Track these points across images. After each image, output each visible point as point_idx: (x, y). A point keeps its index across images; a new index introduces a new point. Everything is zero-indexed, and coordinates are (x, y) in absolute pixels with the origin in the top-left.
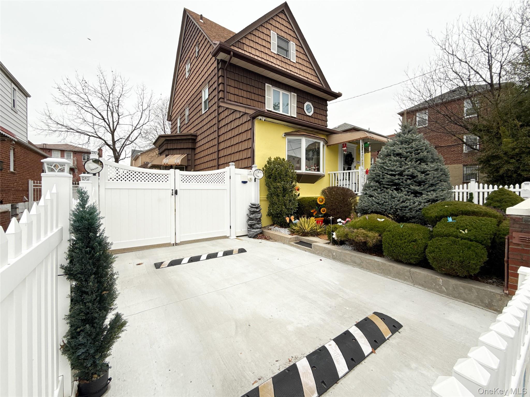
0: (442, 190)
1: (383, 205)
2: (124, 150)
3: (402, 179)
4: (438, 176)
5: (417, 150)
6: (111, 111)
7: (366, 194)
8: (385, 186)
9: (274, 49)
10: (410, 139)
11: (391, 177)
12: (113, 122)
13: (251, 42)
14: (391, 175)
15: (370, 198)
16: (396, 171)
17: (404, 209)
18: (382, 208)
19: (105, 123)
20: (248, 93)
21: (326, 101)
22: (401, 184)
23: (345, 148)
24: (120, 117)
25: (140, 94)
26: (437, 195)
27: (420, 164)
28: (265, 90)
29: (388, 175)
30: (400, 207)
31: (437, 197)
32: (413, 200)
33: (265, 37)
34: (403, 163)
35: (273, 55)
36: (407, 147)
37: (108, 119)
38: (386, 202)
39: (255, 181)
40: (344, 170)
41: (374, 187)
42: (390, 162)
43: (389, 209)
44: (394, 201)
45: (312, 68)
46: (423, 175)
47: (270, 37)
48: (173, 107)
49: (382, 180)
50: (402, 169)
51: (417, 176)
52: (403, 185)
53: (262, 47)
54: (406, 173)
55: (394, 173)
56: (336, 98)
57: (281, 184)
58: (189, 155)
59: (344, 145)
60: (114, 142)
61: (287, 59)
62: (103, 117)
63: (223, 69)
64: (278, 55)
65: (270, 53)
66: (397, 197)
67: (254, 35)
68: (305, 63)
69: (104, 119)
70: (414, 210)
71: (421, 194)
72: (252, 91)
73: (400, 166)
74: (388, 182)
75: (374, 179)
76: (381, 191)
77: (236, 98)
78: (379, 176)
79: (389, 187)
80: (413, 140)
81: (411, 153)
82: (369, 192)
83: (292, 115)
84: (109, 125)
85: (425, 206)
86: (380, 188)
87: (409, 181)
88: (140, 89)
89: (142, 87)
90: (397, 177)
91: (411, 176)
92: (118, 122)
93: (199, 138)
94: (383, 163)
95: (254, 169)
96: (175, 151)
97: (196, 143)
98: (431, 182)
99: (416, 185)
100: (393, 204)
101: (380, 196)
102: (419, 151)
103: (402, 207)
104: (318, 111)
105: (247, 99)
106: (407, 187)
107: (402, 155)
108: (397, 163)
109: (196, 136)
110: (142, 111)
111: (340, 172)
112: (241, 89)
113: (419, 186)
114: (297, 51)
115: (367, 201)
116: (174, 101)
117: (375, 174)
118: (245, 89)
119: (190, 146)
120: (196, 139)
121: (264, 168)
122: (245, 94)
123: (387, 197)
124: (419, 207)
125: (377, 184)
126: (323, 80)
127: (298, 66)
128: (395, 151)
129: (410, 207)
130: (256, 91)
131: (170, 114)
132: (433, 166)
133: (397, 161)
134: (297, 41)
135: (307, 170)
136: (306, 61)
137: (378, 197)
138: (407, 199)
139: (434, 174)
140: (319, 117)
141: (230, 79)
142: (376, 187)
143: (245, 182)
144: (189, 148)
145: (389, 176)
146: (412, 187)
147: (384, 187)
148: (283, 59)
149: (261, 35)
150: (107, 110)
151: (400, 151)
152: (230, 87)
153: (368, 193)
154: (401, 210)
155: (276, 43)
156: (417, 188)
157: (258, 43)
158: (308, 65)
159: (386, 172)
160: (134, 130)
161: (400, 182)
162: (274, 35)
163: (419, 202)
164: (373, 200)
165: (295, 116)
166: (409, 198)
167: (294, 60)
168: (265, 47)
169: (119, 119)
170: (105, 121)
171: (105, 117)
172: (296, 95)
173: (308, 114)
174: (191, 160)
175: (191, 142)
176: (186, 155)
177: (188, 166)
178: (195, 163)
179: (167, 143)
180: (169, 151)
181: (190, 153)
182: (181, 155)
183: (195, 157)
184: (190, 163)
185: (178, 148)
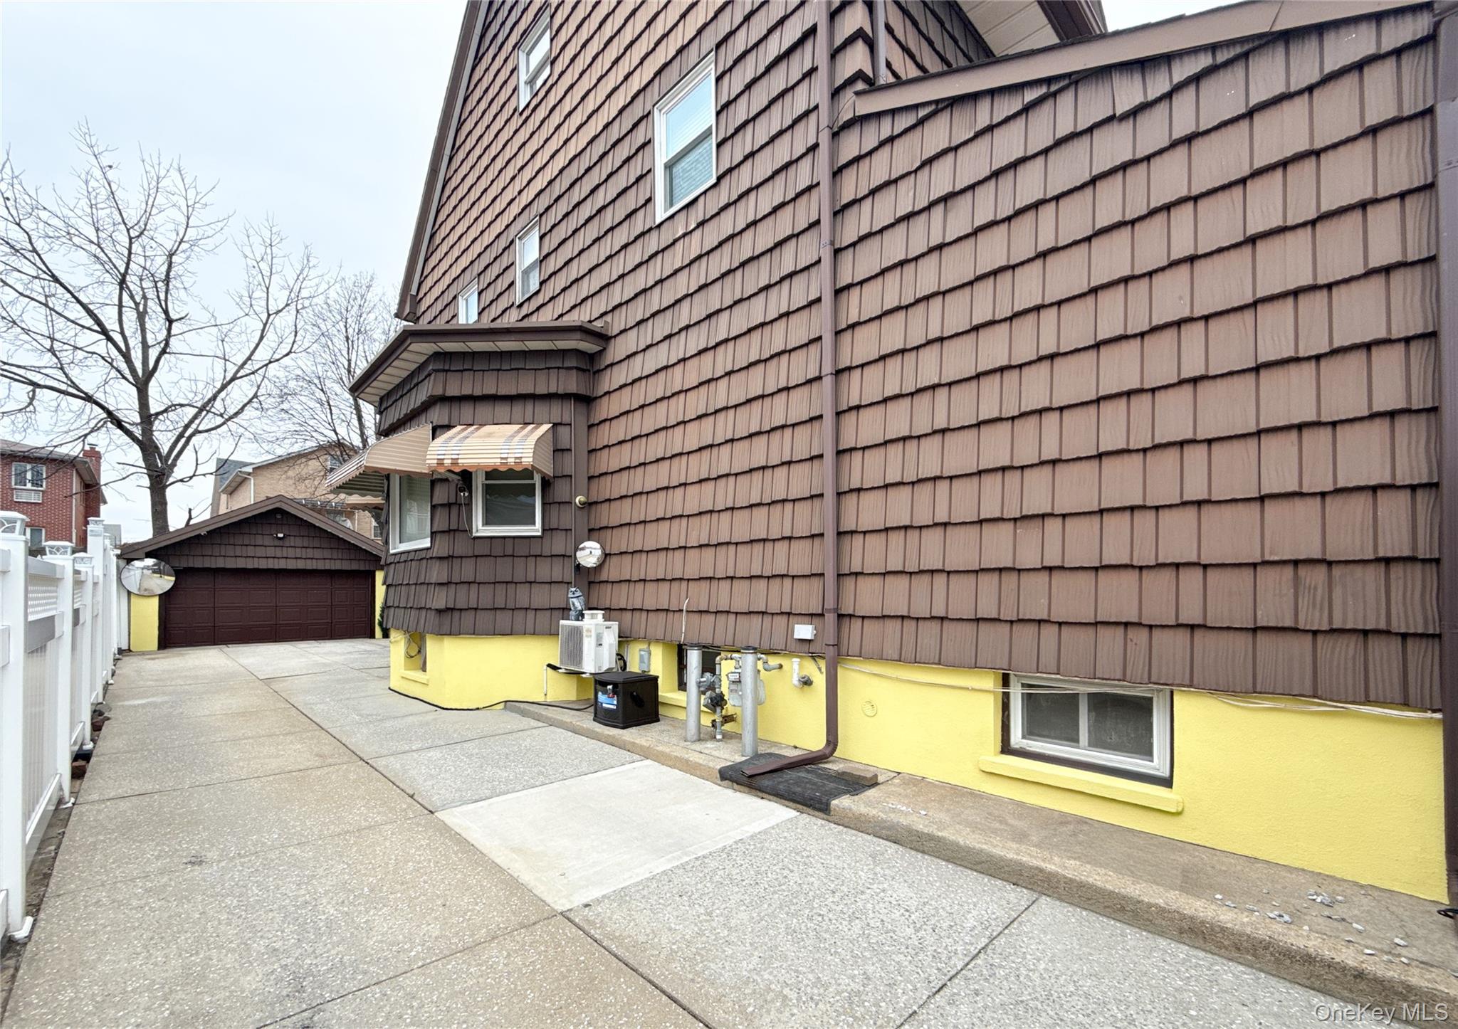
2: (190, 447)
6: (137, 309)
12: (145, 347)
19: (110, 345)
24: (176, 328)
25: (259, 260)
37: (122, 333)
48: (426, 260)
58: (561, 429)
60: (147, 419)
62: (98, 322)
69: (104, 332)
84: (127, 357)
88: (256, 240)
89: (267, 234)
92: (167, 345)
93: (619, 349)
96: (484, 410)
97: (599, 371)
109: (604, 338)
110: (264, 317)
116: (432, 236)
119: (571, 383)
120: (604, 351)
131: (414, 292)
144: (565, 397)
150: (120, 306)
160: (233, 379)
169: (169, 335)
170: (109, 339)
171: (111, 324)
174: (570, 450)
175: (578, 369)
176: (546, 427)
177: (554, 477)
178: (592, 466)
179: (441, 367)
180: (455, 407)
181: (566, 419)
182: (522, 429)
183: (593, 439)
184: (569, 464)
185: (503, 393)
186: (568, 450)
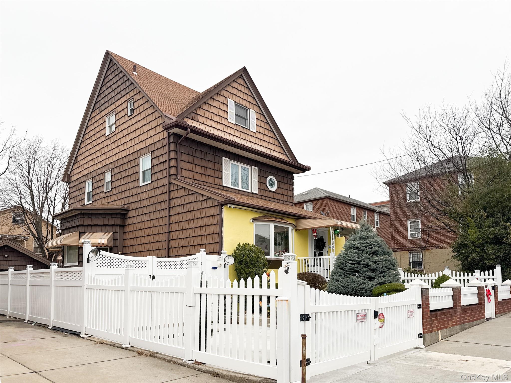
0: (390, 276)
1: (347, 288)
3: (360, 267)
4: (386, 265)
5: (371, 245)
7: (333, 279)
8: (348, 272)
9: (232, 119)
10: (366, 236)
11: (351, 265)
13: (206, 112)
14: (352, 264)
15: (336, 282)
16: (355, 261)
17: (362, 290)
18: (346, 290)
20: (203, 168)
21: (291, 174)
22: (360, 271)
23: (315, 234)
26: (385, 280)
27: (372, 256)
28: (222, 164)
29: (349, 263)
30: (359, 289)
31: (385, 281)
32: (368, 283)
33: (222, 106)
34: (360, 255)
35: (231, 125)
36: (363, 242)
38: (349, 285)
39: (225, 267)
40: (315, 255)
41: (339, 273)
42: (351, 253)
43: (351, 290)
44: (354, 284)
45: (276, 138)
46: (375, 264)
47: (227, 105)
49: (345, 268)
50: (360, 259)
51: (370, 265)
52: (361, 272)
53: (218, 117)
54: (362, 262)
55: (353, 262)
56: (305, 172)
57: (254, 270)
58: (115, 234)
59: (314, 231)
61: (246, 129)
63: (175, 143)
64: (235, 125)
65: (227, 124)
66: (356, 281)
67: (209, 104)
68: (267, 132)
70: (368, 291)
71: (374, 278)
72: (207, 166)
73: (358, 257)
74: (350, 269)
75: (339, 266)
76: (345, 276)
77: (190, 174)
78: (343, 264)
79: (351, 273)
80: (368, 237)
81: (366, 247)
82: (336, 277)
83: (253, 192)
85: (376, 287)
86: (345, 274)
87: (365, 269)
90: (356, 265)
91: (366, 265)
93: (131, 214)
94: (346, 254)
95: (223, 255)
96: (94, 228)
97: (126, 218)
98: (381, 270)
99: (370, 272)
100: (354, 287)
101: (344, 281)
102: (372, 246)
103: (360, 289)
104: (283, 186)
105: (202, 175)
106: (364, 273)
107: (359, 248)
108: (356, 255)
109: (128, 211)
111: (311, 258)
112: (195, 164)
113: (372, 272)
114: (258, 119)
115: (334, 285)
117: (340, 263)
118: (200, 163)
119: (118, 222)
120: (127, 213)
121: (234, 254)
122: (199, 169)
123: (349, 281)
124: (372, 288)
125: (342, 270)
126: (288, 151)
127: (258, 135)
128: (354, 245)
129: (365, 288)
130: (211, 165)
131: (69, 173)
132: (383, 257)
133: (356, 253)
134: (258, 108)
135: (276, 256)
136: (269, 130)
137: (343, 281)
138: (364, 283)
139: (383, 264)
140: (285, 192)
141: (183, 154)
142: (341, 273)
143: (215, 268)
144: (117, 225)
145: (350, 265)
146: (367, 273)
147: (347, 274)
148: (242, 130)
149: (217, 104)
151: (358, 245)
152: (184, 162)
153: (334, 278)
154: (359, 291)
155: (234, 112)
156: (370, 274)
157: (213, 113)
158: (270, 134)
159: (348, 261)
161: (359, 269)
162: (231, 103)
163: (372, 285)
164: (339, 284)
165: (257, 193)
166: (365, 281)
167: (255, 130)
168: (221, 117)
172: (257, 168)
173: (270, 189)
174: (118, 239)
175: (120, 218)
176: (111, 233)
177: (113, 247)
178: (124, 244)
179: (82, 217)
180: (86, 228)
181: (117, 231)
182: (105, 234)
183: (124, 237)
184: (117, 243)
185: (100, 224)
186: (117, 239)
